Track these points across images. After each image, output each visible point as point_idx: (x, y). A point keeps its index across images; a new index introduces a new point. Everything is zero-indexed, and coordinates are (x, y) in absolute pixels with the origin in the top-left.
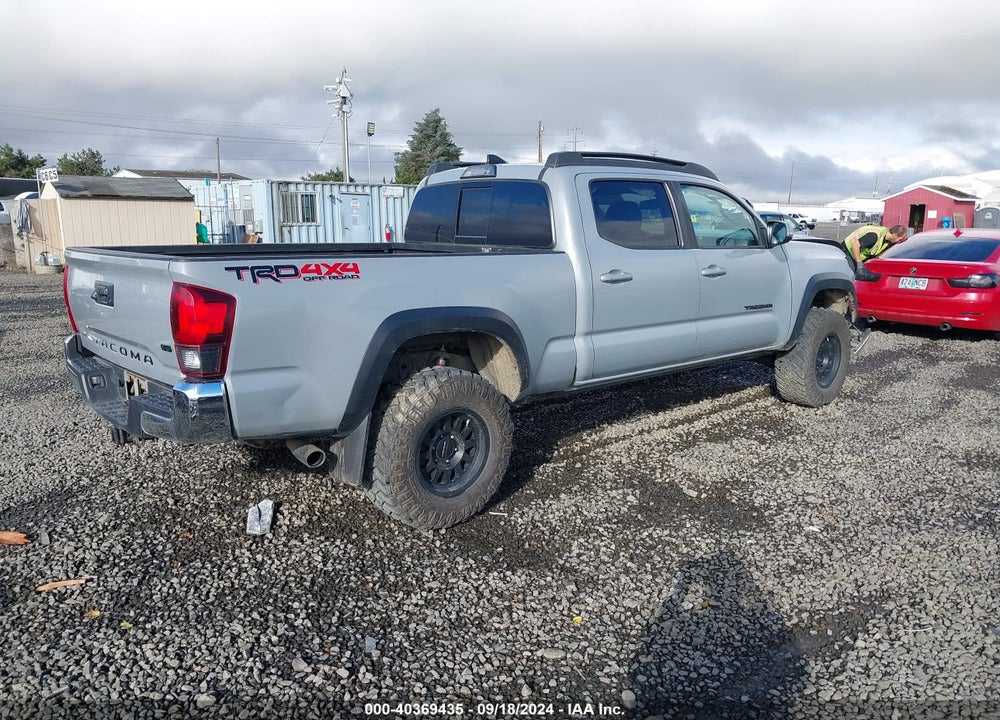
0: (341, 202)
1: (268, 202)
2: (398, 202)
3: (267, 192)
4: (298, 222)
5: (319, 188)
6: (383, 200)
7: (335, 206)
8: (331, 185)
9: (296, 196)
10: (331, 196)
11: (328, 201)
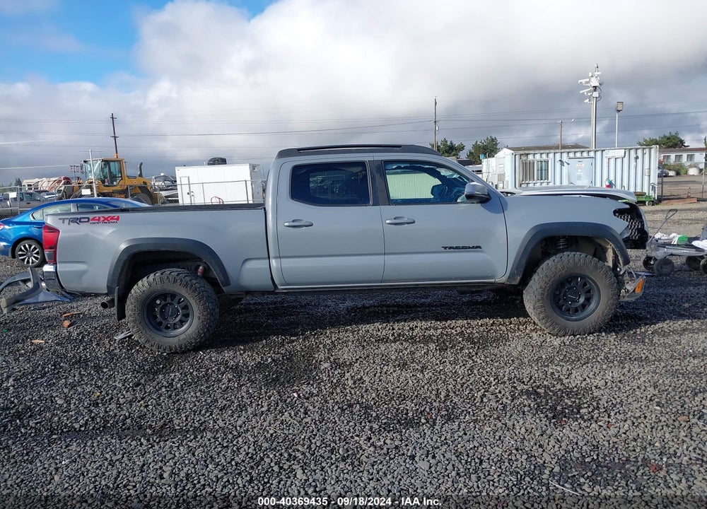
0: (568, 164)
1: (512, 168)
2: (619, 161)
3: (512, 161)
4: (534, 180)
5: (551, 156)
6: (605, 161)
7: (564, 168)
8: (561, 153)
9: (533, 163)
10: (560, 161)
11: (558, 165)
